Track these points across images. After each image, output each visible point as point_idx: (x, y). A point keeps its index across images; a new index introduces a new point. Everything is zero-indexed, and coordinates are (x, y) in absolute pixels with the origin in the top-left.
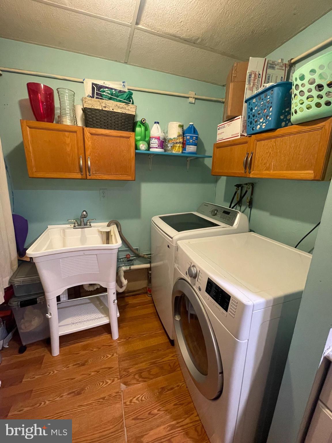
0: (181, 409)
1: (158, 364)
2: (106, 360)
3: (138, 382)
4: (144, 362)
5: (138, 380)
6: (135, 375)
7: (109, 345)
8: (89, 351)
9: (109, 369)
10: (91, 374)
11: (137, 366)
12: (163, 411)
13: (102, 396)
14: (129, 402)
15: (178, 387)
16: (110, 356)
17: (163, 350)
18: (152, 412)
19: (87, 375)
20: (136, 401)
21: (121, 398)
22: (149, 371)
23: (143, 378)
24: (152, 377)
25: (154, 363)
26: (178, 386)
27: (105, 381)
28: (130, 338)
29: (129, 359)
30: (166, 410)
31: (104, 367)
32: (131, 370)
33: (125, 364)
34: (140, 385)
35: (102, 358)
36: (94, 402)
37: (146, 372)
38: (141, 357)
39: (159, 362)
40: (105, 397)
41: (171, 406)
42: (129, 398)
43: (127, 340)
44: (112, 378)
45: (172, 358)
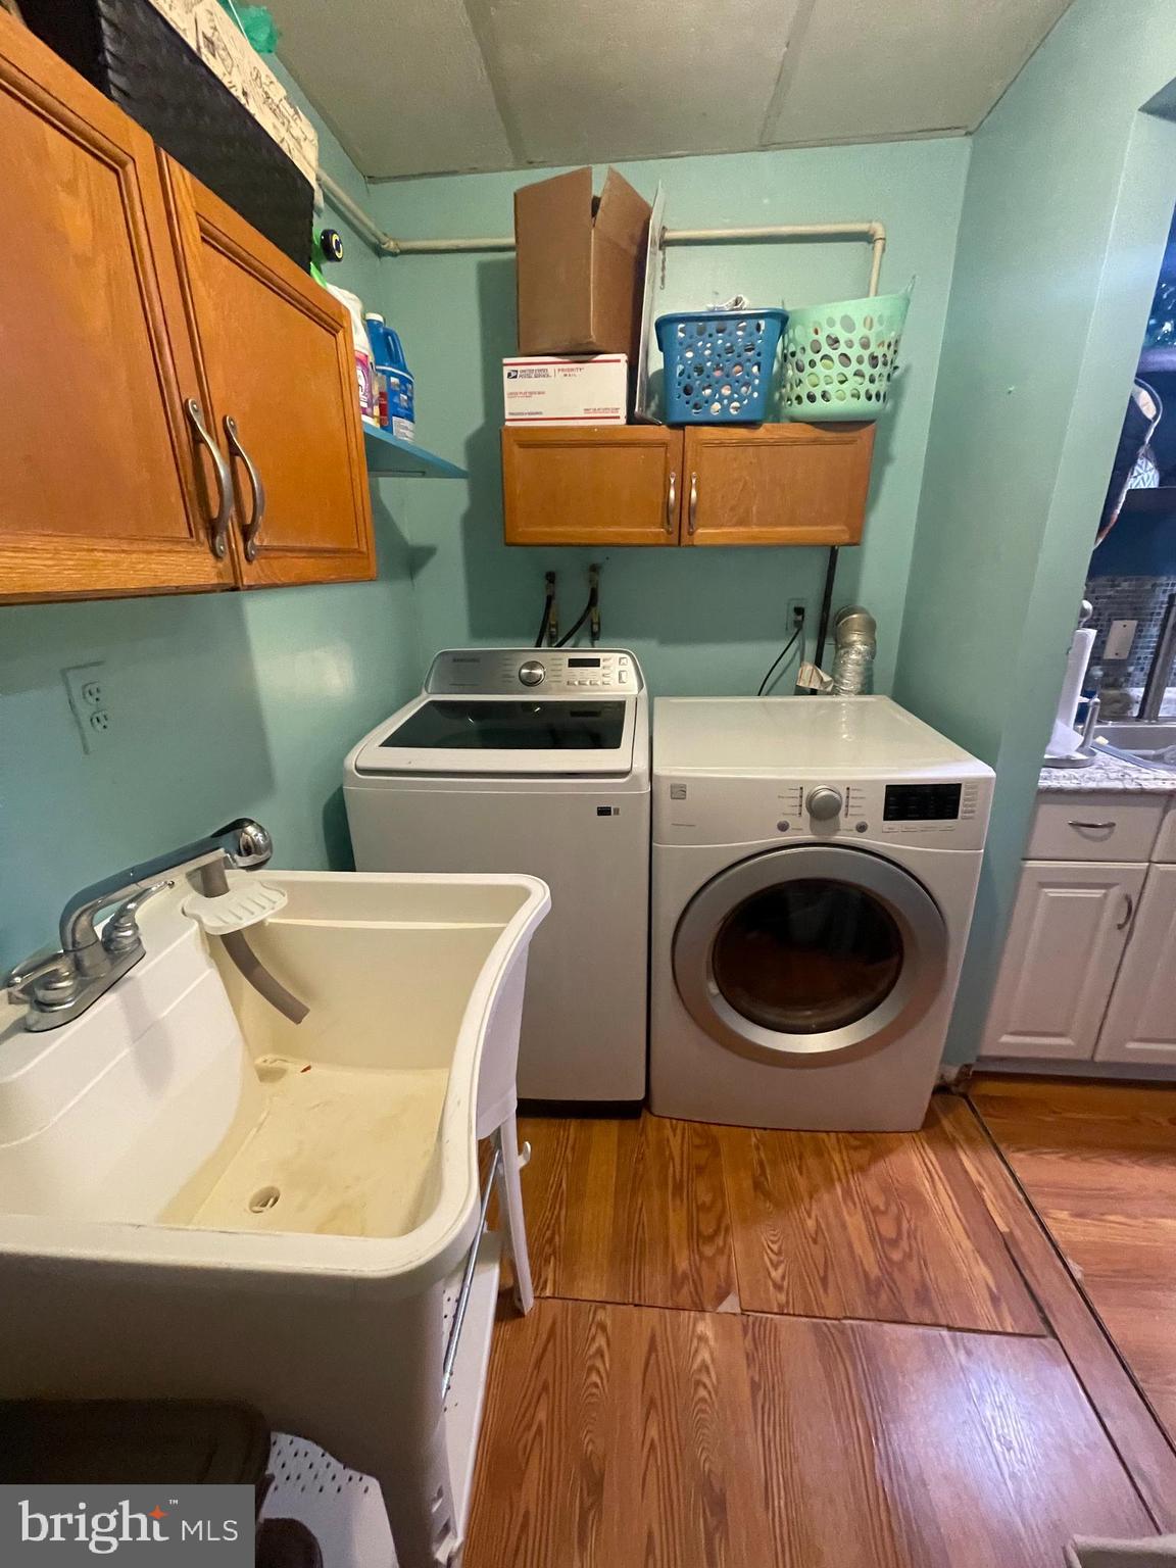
0: (811, 1162)
1: (685, 1179)
2: (611, 1360)
3: (727, 1251)
4: (667, 1216)
5: (720, 1251)
6: (702, 1257)
7: (545, 1336)
8: (536, 1451)
9: (656, 1351)
10: (653, 1441)
11: (673, 1242)
12: (811, 1202)
13: (747, 1390)
14: (779, 1296)
15: (762, 1148)
16: (601, 1341)
17: (644, 1146)
18: (813, 1232)
19: (651, 1461)
20: (780, 1270)
21: (764, 1320)
22: (702, 1208)
23: (716, 1232)
24: (719, 1205)
25: (678, 1188)
26: (758, 1148)
27: (697, 1377)
28: (551, 1240)
29: (640, 1265)
30: (811, 1197)
31: (640, 1377)
32: (683, 1265)
33: (656, 1284)
34: (737, 1245)
35: (599, 1381)
36: (763, 1431)
37: (701, 1215)
38: (645, 1219)
39: (677, 1171)
40: (752, 1379)
41: (802, 1183)
42: (767, 1291)
43: (554, 1253)
44: (692, 1341)
45: (679, 1132)
